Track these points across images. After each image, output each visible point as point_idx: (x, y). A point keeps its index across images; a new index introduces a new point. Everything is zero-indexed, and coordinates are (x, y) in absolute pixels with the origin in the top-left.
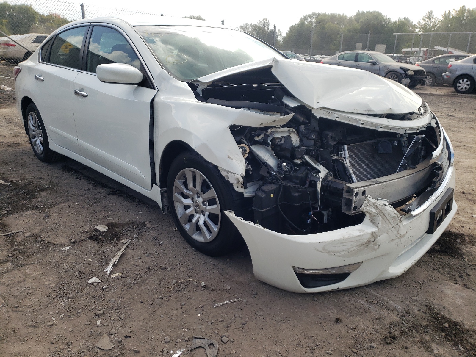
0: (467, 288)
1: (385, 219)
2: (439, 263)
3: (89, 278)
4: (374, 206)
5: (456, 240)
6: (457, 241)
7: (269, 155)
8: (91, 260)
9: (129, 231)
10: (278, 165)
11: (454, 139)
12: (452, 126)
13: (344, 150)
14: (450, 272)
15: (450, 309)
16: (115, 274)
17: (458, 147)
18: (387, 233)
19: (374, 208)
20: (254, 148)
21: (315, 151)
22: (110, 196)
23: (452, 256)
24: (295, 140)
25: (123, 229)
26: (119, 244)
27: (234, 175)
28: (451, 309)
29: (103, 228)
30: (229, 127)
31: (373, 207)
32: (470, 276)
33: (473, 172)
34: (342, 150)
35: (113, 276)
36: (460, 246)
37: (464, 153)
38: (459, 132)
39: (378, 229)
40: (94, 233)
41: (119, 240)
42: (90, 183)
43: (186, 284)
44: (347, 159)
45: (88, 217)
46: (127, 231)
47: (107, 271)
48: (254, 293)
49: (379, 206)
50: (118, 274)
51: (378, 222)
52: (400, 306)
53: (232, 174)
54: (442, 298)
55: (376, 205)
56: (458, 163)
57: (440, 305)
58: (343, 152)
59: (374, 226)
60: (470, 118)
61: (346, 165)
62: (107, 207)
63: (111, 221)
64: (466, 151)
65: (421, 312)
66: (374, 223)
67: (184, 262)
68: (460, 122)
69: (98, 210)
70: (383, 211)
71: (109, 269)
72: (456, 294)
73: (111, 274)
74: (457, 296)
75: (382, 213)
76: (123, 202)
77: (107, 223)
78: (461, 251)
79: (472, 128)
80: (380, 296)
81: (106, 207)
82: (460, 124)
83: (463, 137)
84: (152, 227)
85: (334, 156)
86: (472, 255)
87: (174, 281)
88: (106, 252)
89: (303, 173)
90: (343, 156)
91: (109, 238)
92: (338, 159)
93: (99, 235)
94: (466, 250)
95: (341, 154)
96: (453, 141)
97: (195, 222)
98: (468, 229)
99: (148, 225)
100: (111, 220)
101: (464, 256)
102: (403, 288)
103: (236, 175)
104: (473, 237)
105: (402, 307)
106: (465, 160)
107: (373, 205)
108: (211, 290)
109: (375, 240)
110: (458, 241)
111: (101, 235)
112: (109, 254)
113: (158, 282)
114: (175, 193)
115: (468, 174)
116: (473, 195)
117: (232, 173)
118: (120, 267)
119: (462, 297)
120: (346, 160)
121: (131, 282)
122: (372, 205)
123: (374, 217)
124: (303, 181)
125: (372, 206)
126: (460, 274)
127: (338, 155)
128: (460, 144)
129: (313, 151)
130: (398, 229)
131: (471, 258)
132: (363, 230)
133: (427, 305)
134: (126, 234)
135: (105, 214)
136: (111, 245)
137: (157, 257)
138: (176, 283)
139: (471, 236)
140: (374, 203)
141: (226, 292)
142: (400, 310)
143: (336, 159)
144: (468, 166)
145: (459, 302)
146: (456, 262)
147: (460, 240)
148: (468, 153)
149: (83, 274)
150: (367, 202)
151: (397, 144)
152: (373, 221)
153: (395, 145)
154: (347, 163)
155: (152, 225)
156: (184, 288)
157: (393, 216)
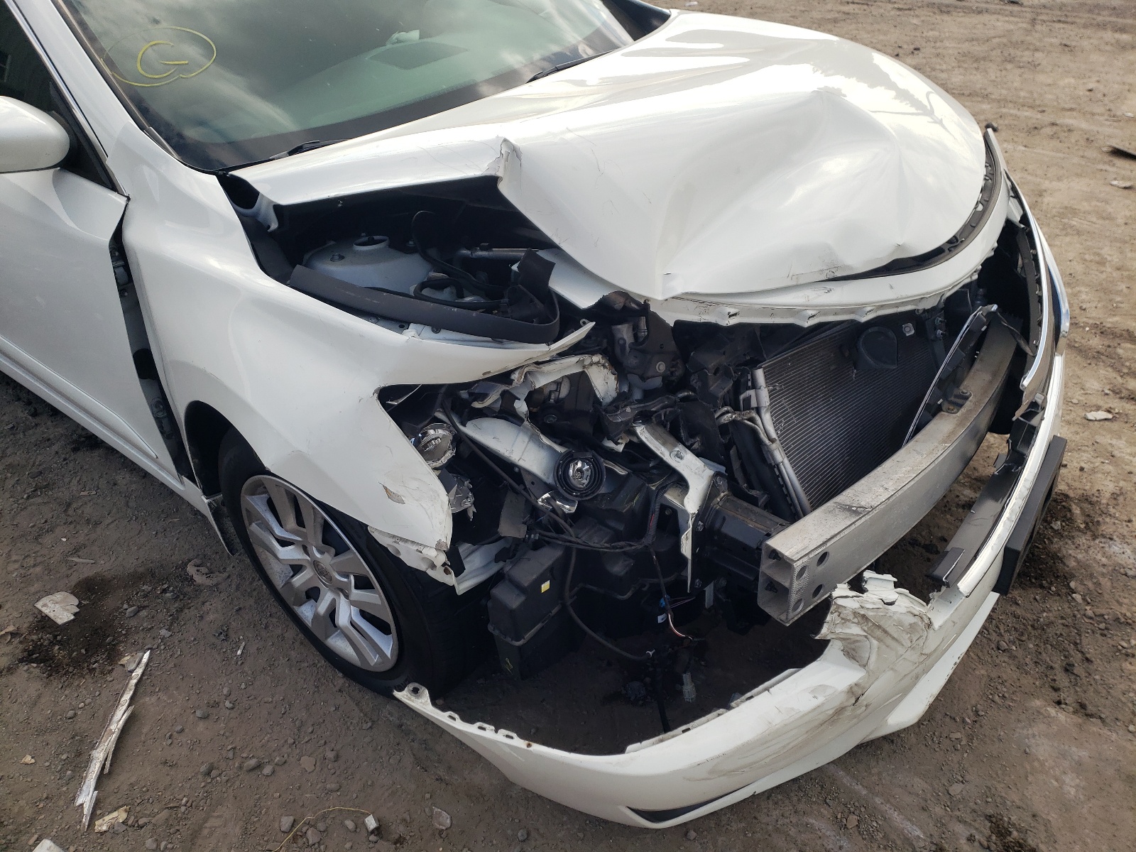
0: (1087, 715)
1: (889, 641)
2: (1010, 621)
3: (31, 842)
4: (856, 620)
5: (1050, 523)
6: (1053, 525)
7: (526, 440)
8: (33, 761)
9: (144, 607)
10: (557, 472)
11: (1025, 98)
12: (1015, 45)
13: (755, 386)
14: (1040, 653)
15: (1051, 819)
16: (107, 818)
17: (1036, 131)
18: (892, 669)
19: (858, 623)
20: (473, 430)
21: (669, 409)
22: (80, 454)
23: (1042, 587)
24: (603, 382)
25: (125, 606)
26: (114, 673)
27: (415, 548)
28: (1053, 817)
29: (60, 609)
30: (376, 395)
31: (853, 623)
32: (1092, 662)
33: (1079, 233)
34: (750, 384)
35: (102, 825)
36: (1061, 543)
37: (1053, 154)
38: (1035, 66)
39: (868, 672)
40: (35, 637)
41: (113, 656)
42: (19, 399)
43: (321, 826)
44: (763, 411)
45: (15, 561)
46: (138, 612)
47: (82, 805)
48: (521, 838)
49: (870, 614)
50: (115, 814)
51: (867, 656)
52: (921, 828)
53: (409, 546)
54: (1026, 777)
55: (862, 613)
56: (1039, 200)
57: (1024, 809)
58: (752, 392)
59: (856, 665)
60: (1060, 9)
61: (763, 436)
62: (74, 505)
63: (88, 572)
64: (1055, 143)
65: (976, 844)
66: (854, 658)
67: (310, 730)
68: (1038, 27)
69: (46, 522)
70: (881, 623)
71: (86, 798)
72: (1063, 755)
73: (94, 816)
74: (1066, 764)
75: (879, 627)
76: (119, 478)
77: (74, 579)
78: (1064, 564)
79: (1066, 49)
80: (864, 792)
81: (69, 505)
82: (1037, 35)
83: (1046, 89)
84: (209, 582)
85: (727, 412)
86: (1092, 576)
87: (286, 822)
88: (75, 714)
89: (636, 498)
90: (754, 404)
91: (83, 651)
92: (739, 419)
93: (52, 644)
94: (1078, 561)
95: (748, 400)
96: (1023, 106)
97: (325, 612)
98: (1078, 473)
99: (199, 579)
100: (86, 567)
101: (1072, 584)
102: (923, 747)
103: (421, 548)
104: (1091, 503)
105: (924, 833)
106: (1055, 184)
107: (855, 617)
108: (397, 836)
109: (857, 699)
110: (1056, 528)
111: (60, 642)
112: (84, 726)
113: (238, 830)
114: (250, 524)
115: (1068, 239)
116: (1084, 328)
117: (406, 541)
118: (124, 779)
119: (1079, 767)
120: (763, 415)
121: (155, 846)
122: (851, 617)
123: (857, 644)
124: (636, 526)
125: (849, 620)
126: (1065, 657)
127: (736, 408)
128: (1039, 116)
129: (662, 412)
130: (923, 646)
131: (1090, 585)
132: (822, 688)
133: (990, 816)
134: (133, 623)
135: (68, 539)
136: (90, 680)
137: (231, 716)
138: (293, 826)
139: (1087, 499)
140: (857, 611)
141: (440, 841)
142: (922, 844)
143: (734, 422)
144: (1066, 208)
145: (1071, 785)
146: (1054, 609)
147: (1059, 523)
148: (1061, 155)
149: (10, 827)
150: (837, 613)
151: (913, 332)
152: (852, 652)
153: (907, 335)
154: (767, 424)
155: (209, 574)
156: (319, 842)
157: (910, 625)
